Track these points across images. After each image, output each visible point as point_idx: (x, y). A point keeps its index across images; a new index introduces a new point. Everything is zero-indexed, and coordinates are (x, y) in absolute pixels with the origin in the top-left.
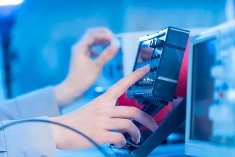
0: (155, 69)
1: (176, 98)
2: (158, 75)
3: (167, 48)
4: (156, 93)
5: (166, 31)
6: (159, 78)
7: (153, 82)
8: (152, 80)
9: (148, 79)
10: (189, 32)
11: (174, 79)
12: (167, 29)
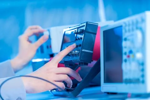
0: (80, 45)
1: (92, 61)
2: (82, 49)
3: (87, 34)
4: (81, 59)
5: (85, 24)
6: (83, 51)
7: (79, 53)
8: (78, 52)
9: (76, 51)
10: (98, 24)
11: (91, 50)
12: (86, 23)
